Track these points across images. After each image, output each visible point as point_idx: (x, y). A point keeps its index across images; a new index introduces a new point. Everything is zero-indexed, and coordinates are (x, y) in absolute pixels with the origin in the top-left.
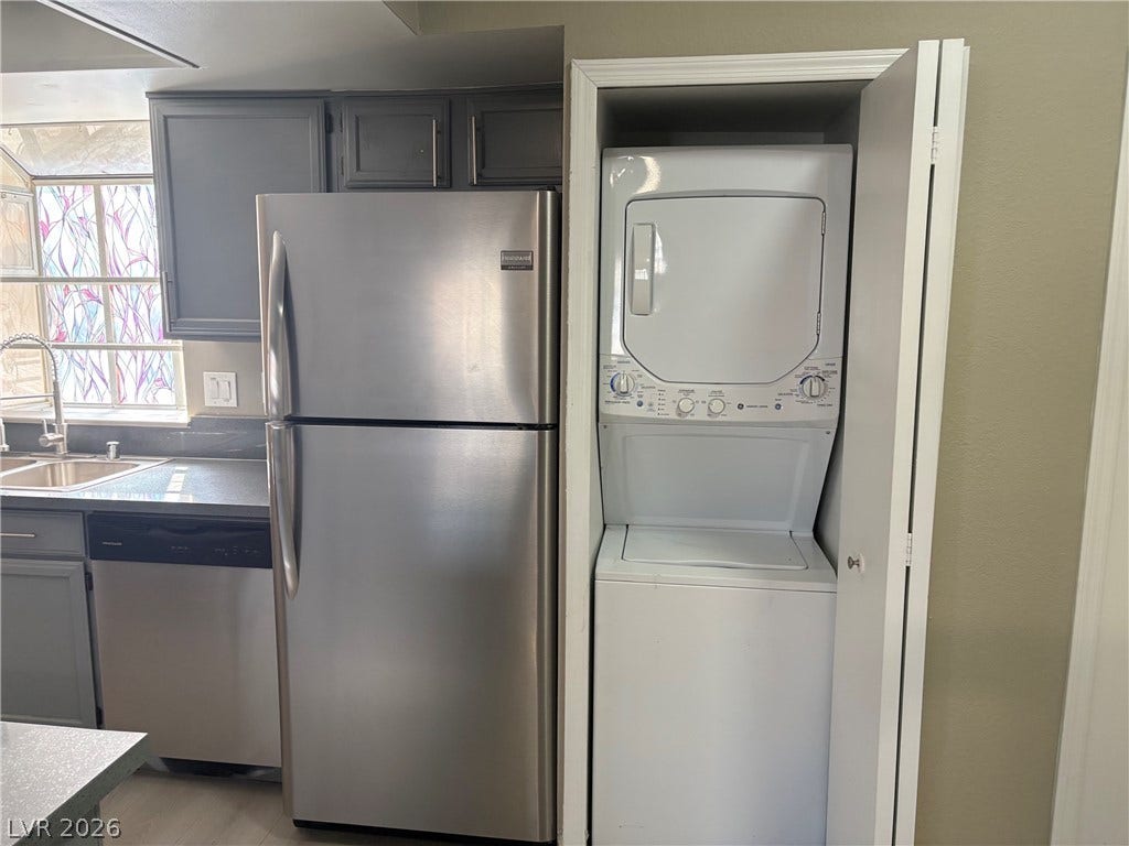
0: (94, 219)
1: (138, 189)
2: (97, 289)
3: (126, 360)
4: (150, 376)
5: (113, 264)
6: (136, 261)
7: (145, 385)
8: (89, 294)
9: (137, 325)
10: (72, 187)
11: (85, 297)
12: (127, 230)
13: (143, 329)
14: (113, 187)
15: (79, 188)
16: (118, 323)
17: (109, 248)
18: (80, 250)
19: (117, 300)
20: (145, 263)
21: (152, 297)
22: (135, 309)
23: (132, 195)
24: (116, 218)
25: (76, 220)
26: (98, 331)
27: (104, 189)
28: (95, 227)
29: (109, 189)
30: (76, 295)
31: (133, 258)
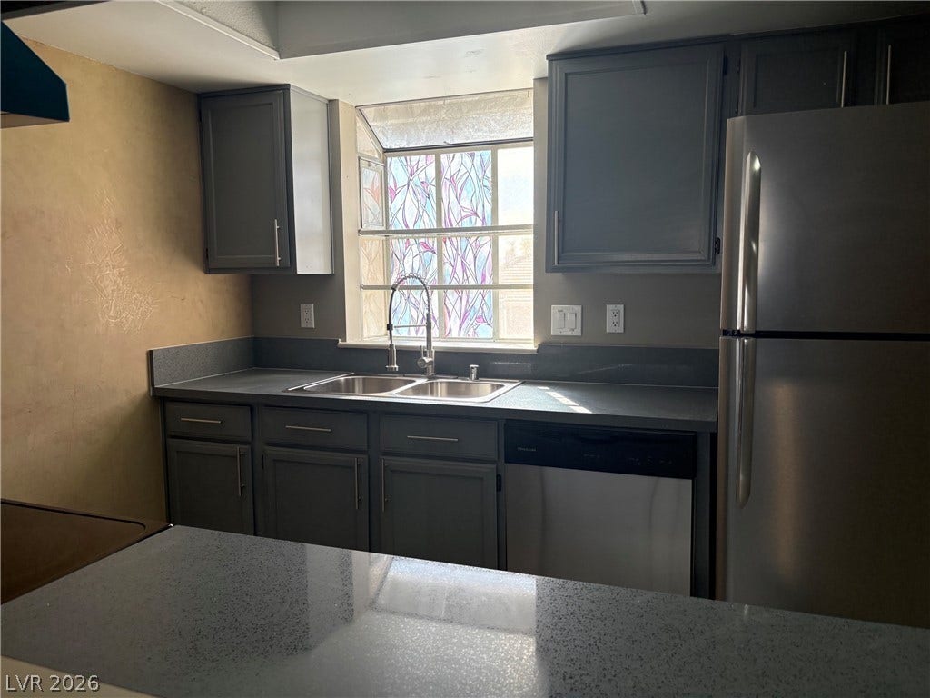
0: (434, 183)
1: (472, 156)
2: (433, 242)
3: (453, 300)
4: (472, 313)
5: (447, 220)
6: (466, 217)
7: (467, 321)
8: (425, 245)
9: (464, 271)
10: (418, 157)
11: (422, 249)
12: (461, 190)
13: (468, 274)
14: (451, 155)
15: (423, 157)
16: (448, 269)
17: (445, 206)
18: (421, 211)
19: (448, 250)
20: (474, 218)
21: (479, 247)
22: (463, 258)
23: (467, 160)
24: (452, 180)
25: (419, 184)
26: (431, 276)
27: (443, 157)
28: (434, 189)
29: (448, 158)
30: (415, 247)
31: (464, 214)
